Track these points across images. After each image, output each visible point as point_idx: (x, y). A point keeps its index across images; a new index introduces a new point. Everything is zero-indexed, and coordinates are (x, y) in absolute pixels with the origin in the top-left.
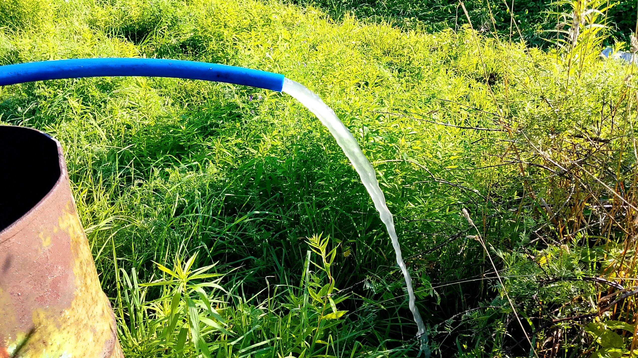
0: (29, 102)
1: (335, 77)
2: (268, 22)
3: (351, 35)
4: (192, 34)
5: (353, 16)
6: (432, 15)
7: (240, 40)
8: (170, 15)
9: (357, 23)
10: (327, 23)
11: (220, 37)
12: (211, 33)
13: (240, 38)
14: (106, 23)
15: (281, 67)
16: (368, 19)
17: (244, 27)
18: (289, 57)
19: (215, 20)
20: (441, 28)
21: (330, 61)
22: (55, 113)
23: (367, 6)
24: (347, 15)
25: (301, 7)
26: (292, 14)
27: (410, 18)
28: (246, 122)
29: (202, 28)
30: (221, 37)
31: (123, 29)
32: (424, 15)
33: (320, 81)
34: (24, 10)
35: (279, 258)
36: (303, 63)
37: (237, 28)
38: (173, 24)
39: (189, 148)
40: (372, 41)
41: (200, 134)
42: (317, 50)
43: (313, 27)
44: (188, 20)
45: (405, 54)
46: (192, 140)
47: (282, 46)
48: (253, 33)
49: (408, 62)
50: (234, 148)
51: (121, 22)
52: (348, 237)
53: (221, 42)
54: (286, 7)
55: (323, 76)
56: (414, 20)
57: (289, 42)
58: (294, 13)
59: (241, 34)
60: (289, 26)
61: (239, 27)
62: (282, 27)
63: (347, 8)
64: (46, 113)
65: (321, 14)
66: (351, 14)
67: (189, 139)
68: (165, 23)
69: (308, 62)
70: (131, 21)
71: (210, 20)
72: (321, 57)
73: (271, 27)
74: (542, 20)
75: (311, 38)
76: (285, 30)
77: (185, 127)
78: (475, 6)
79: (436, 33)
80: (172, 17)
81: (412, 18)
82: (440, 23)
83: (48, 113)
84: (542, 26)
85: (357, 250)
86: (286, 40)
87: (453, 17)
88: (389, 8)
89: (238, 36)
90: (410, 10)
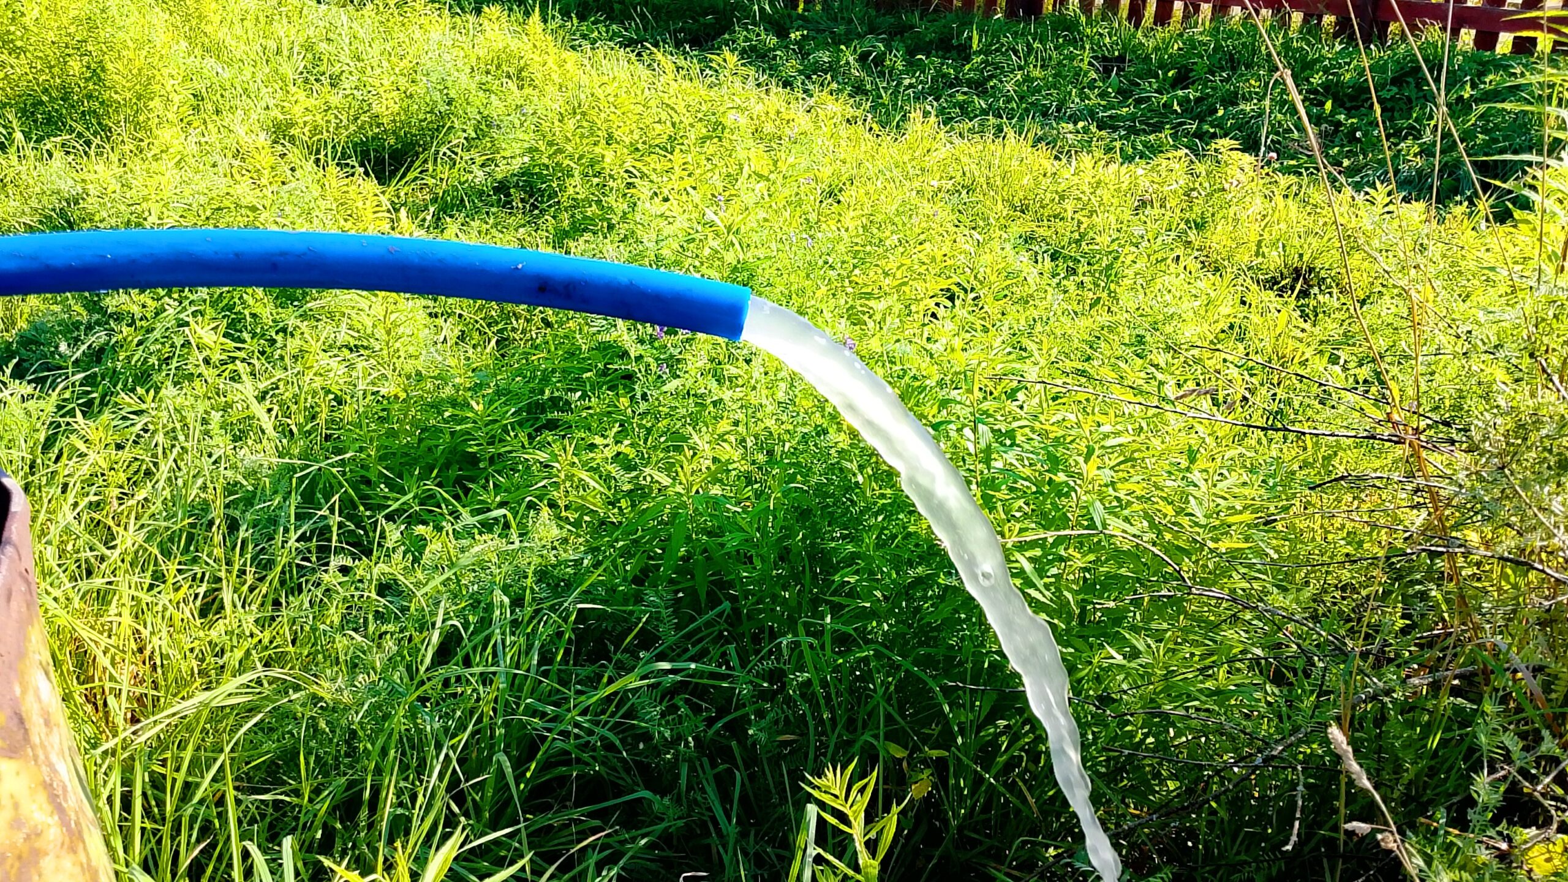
0: (89, 328)
1: (886, 274)
2: (717, 130)
3: (926, 165)
4: (526, 159)
5: (933, 119)
6: (1133, 118)
7: (643, 176)
8: (473, 112)
9: (942, 134)
10: (867, 135)
11: (593, 168)
12: (571, 157)
13: (644, 169)
14: (316, 130)
15: (746, 247)
16: (970, 125)
17: (657, 142)
18: (766, 220)
19: (585, 124)
20: (1155, 150)
21: (875, 231)
22: (153, 360)
23: (965, 93)
24: (916, 115)
25: (800, 95)
26: (778, 112)
27: (1075, 123)
28: (644, 397)
29: (550, 144)
30: (597, 168)
31: (355, 145)
32: (1110, 117)
33: (846, 283)
34: (116, 97)
35: (725, 797)
36: (805, 236)
37: (639, 146)
38: (480, 135)
39: (492, 461)
40: (982, 180)
41: (521, 424)
42: (839, 202)
43: (830, 144)
44: (517, 123)
45: (1070, 214)
46: (501, 441)
47: (749, 192)
48: (678, 158)
49: (1076, 236)
50: (609, 467)
51: (353, 128)
52: (925, 739)
53: (596, 180)
54: (763, 95)
55: (857, 271)
56: (1086, 130)
57: (768, 180)
58: (783, 110)
59: (648, 159)
60: (770, 142)
61: (644, 143)
62: (751, 143)
63: (917, 98)
64: (129, 358)
65: (850, 112)
66: (926, 114)
67: (493, 437)
68: (461, 131)
69: (819, 235)
70: (378, 126)
71: (571, 124)
72: (851, 220)
73: (726, 143)
74: (1419, 131)
75: (826, 172)
76: (760, 151)
77: (481, 407)
78: (1243, 95)
79: (1143, 161)
80: (478, 117)
81: (1081, 124)
82: (1152, 137)
83: (135, 358)
84: (1420, 145)
85: (952, 781)
86: (761, 176)
87: (1184, 123)
88: (1022, 98)
89: (639, 165)
90: (1075, 103)
